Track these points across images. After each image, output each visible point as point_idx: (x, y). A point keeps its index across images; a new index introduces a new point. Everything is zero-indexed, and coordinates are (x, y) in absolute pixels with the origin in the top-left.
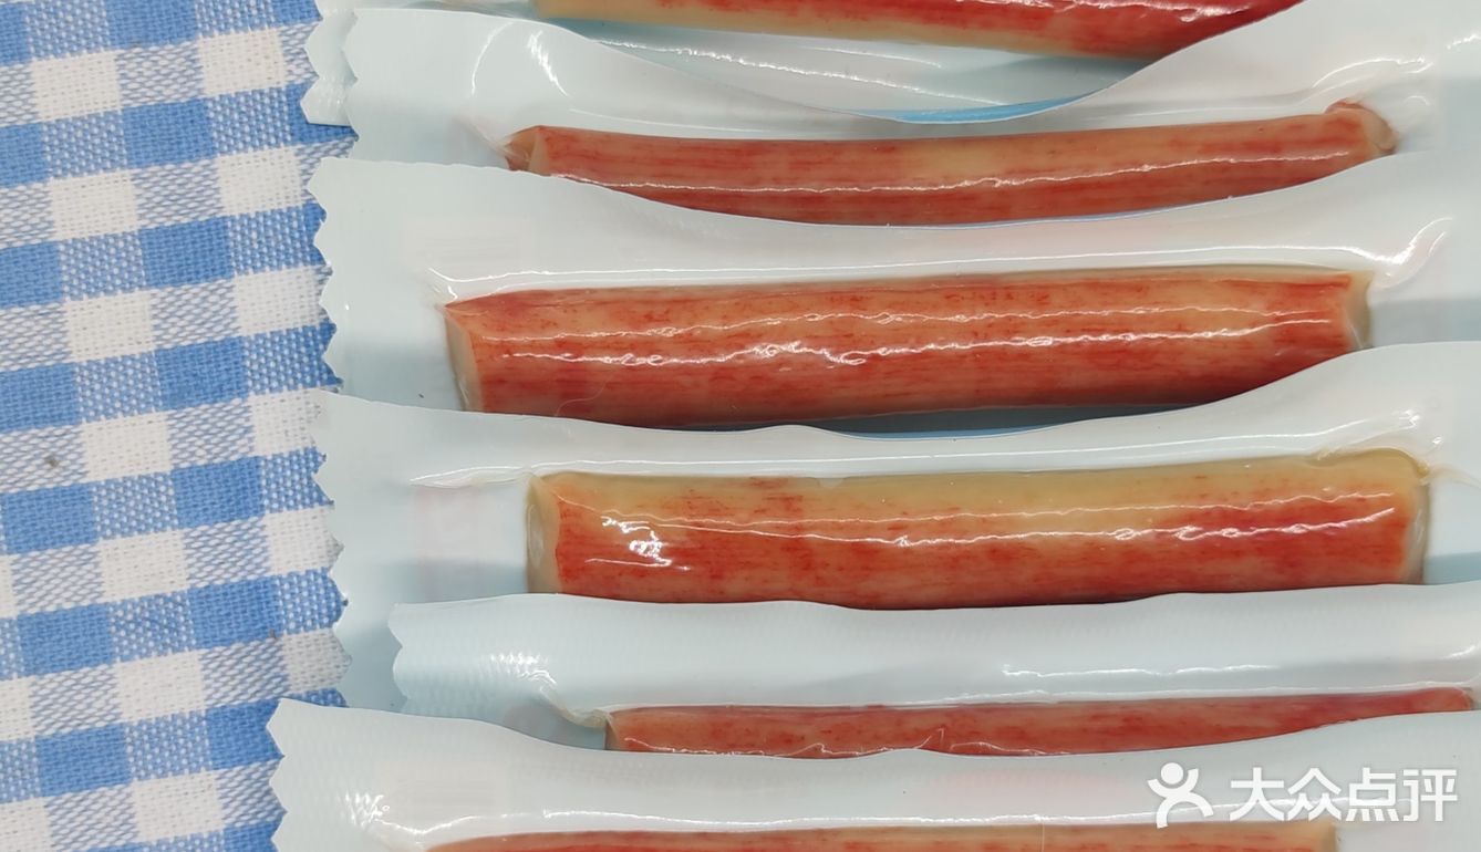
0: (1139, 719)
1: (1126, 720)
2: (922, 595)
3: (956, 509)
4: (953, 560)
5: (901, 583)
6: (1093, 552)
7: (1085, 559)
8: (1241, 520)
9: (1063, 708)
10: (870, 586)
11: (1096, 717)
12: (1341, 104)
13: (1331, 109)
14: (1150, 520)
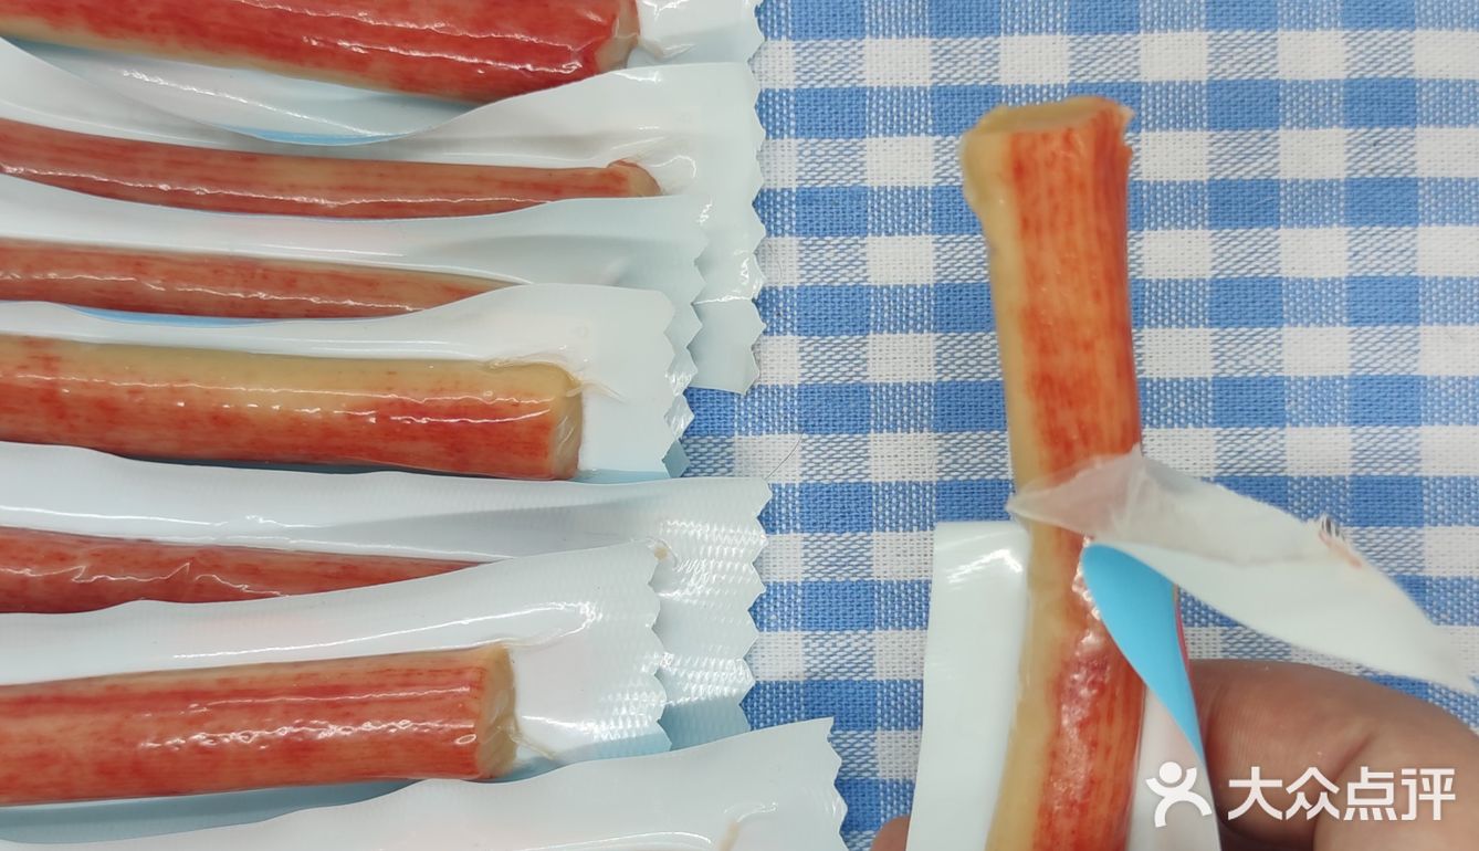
0: (355, 567)
1: (344, 567)
2: (158, 447)
3: (186, 381)
4: (184, 421)
5: (138, 437)
6: (297, 426)
7: (291, 431)
8: (420, 411)
9: (297, 555)
10: (115, 435)
11: (319, 563)
12: (621, 162)
13: (610, 165)
14: (344, 405)
